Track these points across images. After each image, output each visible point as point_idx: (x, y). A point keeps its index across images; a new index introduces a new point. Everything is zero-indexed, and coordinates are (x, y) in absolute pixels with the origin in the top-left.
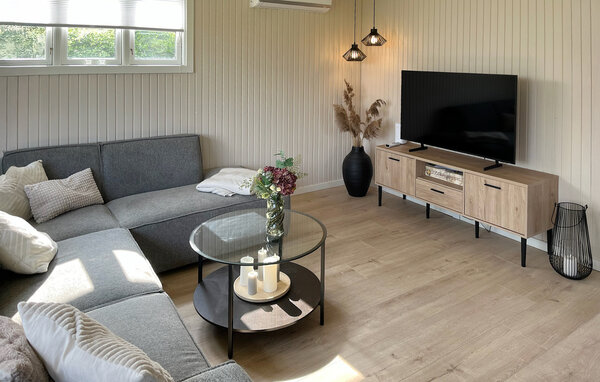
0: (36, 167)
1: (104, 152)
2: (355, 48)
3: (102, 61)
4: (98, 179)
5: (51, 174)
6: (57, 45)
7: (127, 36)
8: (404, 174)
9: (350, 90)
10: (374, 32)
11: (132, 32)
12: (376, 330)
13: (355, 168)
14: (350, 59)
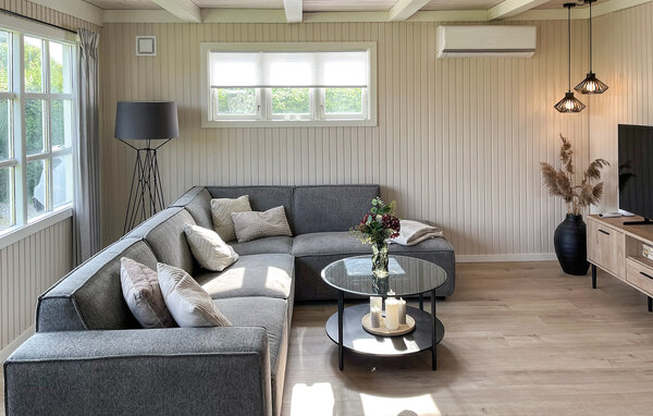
0: (243, 200)
1: (296, 194)
2: (569, 97)
3: (298, 117)
4: (289, 215)
5: (255, 206)
6: (263, 104)
7: (317, 95)
8: (615, 251)
9: (567, 146)
10: (591, 78)
11: (323, 90)
12: (485, 388)
13: (568, 240)
14: (563, 110)
